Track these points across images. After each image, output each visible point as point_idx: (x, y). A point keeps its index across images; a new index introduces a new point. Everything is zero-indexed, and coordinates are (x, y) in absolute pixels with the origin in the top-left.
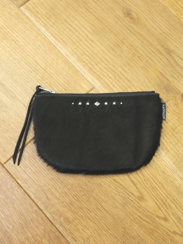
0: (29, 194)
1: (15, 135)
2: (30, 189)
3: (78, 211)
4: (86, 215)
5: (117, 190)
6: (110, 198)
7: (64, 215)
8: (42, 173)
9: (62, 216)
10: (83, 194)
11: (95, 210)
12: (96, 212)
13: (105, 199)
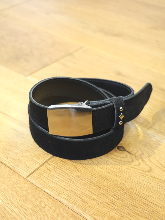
0: (61, 200)
1: (36, 153)
2: (60, 195)
3: (123, 209)
4: (133, 212)
5: (159, 185)
6: (154, 192)
7: (107, 215)
8: (71, 180)
9: (106, 216)
10: (122, 192)
11: (142, 206)
12: (144, 207)
13: (149, 194)
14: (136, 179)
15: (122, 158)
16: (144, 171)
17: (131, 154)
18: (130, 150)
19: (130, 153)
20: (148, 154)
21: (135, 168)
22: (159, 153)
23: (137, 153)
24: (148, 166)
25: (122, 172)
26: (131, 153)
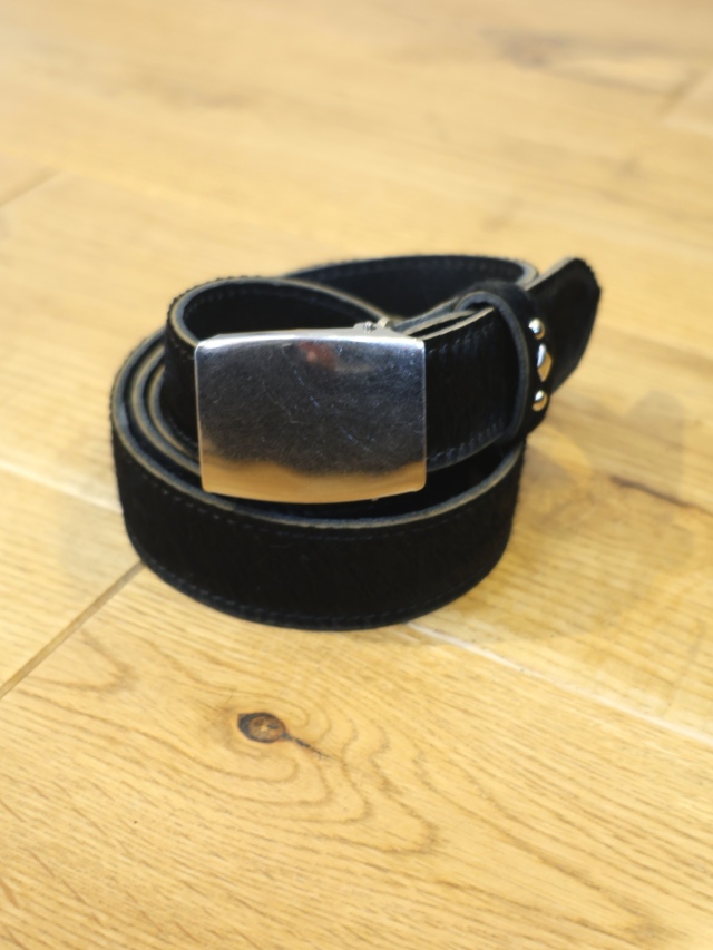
14: (351, 909)
15: (266, 786)
16: (393, 851)
17: (319, 753)
18: (311, 734)
19: (314, 750)
20: (415, 746)
21: (343, 840)
22: (476, 728)
23: (355, 746)
24: (418, 817)
25: (267, 874)
26: (319, 747)
